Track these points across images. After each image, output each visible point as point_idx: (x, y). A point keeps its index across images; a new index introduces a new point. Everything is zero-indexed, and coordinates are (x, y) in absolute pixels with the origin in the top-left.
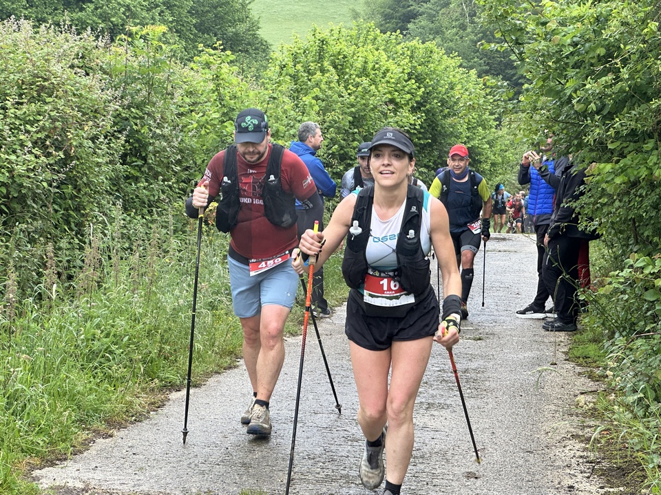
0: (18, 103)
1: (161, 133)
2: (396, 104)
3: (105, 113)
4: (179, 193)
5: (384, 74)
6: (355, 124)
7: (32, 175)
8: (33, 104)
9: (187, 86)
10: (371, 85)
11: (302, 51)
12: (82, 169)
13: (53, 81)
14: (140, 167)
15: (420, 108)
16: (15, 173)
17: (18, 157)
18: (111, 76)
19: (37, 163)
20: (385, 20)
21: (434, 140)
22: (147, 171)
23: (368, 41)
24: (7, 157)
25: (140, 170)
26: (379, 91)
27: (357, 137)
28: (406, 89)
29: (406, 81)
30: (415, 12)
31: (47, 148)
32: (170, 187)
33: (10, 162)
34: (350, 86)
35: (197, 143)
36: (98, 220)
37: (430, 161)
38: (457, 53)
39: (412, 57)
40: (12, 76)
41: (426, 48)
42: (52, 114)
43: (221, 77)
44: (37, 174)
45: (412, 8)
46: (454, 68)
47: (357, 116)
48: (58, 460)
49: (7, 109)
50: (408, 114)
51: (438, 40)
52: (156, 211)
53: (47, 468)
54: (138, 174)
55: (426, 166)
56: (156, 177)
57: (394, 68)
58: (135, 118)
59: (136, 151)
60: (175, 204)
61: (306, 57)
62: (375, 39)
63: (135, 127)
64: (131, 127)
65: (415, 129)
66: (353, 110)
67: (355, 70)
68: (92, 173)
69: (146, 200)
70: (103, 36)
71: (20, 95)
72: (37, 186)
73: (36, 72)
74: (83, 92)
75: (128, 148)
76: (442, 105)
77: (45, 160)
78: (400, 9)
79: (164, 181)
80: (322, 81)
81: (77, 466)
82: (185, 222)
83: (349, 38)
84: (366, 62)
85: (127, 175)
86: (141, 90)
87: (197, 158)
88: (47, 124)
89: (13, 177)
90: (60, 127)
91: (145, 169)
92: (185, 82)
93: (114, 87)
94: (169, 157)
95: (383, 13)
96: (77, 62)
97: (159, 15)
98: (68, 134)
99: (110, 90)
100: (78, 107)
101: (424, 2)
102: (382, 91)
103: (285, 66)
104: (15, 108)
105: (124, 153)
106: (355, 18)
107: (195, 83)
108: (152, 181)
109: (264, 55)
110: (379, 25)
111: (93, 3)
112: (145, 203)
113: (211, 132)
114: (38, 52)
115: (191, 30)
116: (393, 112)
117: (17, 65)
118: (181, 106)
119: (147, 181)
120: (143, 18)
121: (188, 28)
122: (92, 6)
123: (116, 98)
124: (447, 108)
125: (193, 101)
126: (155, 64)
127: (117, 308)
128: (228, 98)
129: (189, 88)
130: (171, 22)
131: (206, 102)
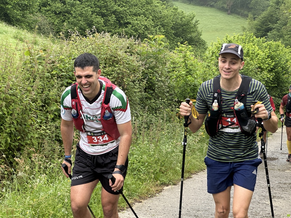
0: (104, 67)
1: (161, 79)
2: (262, 69)
3: (138, 71)
4: (168, 105)
5: (257, 56)
8: (110, 68)
9: (172, 60)
10: (250, 60)
12: (129, 94)
13: (119, 58)
14: (152, 94)
15: (272, 71)
18: (141, 56)
21: (278, 85)
23: (250, 41)
26: (254, 63)
28: (267, 62)
29: (266, 59)
30: (271, 28)
32: (164, 102)
35: (175, 84)
36: (134, 115)
37: (276, 94)
38: (290, 46)
39: (270, 48)
41: (276, 44)
42: (118, 71)
43: (187, 56)
45: (269, 26)
46: (289, 53)
47: (244, 74)
48: (121, 210)
50: (267, 73)
51: (281, 40)
52: (158, 112)
54: (151, 97)
55: (274, 96)
56: (158, 98)
57: (261, 53)
58: (150, 73)
59: (150, 87)
60: (166, 109)
62: (253, 40)
63: (150, 77)
65: (270, 80)
66: (242, 71)
68: (133, 96)
69: (154, 108)
70: (138, 39)
71: (105, 64)
73: (112, 54)
74: (130, 63)
75: (147, 86)
76: (283, 69)
78: (264, 26)
82: (170, 117)
83: (242, 40)
84: (248, 50)
85: (146, 97)
86: (153, 61)
87: (176, 90)
88: (116, 75)
90: (121, 76)
91: (154, 94)
92: (171, 58)
93: (142, 60)
94: (164, 90)
95: (256, 28)
96: (128, 50)
97: (159, 29)
98: (124, 79)
99: (140, 62)
100: (128, 68)
101: (275, 23)
102: (256, 63)
103: (214, 53)
104: (103, 69)
105: (145, 88)
106: (244, 30)
107: (175, 59)
108: (157, 100)
109: (203, 46)
110: (255, 34)
111: (131, 24)
112: (153, 109)
113: (182, 80)
114: (113, 46)
115: (172, 35)
116: (260, 72)
117: (104, 51)
118: (169, 69)
119: (155, 99)
120: (152, 30)
121: (171, 35)
122: (131, 26)
123: (143, 65)
124: (285, 71)
125: (174, 66)
126: (159, 51)
127: (143, 151)
128: (189, 65)
129: (173, 61)
130: (164, 32)
131: (179, 67)
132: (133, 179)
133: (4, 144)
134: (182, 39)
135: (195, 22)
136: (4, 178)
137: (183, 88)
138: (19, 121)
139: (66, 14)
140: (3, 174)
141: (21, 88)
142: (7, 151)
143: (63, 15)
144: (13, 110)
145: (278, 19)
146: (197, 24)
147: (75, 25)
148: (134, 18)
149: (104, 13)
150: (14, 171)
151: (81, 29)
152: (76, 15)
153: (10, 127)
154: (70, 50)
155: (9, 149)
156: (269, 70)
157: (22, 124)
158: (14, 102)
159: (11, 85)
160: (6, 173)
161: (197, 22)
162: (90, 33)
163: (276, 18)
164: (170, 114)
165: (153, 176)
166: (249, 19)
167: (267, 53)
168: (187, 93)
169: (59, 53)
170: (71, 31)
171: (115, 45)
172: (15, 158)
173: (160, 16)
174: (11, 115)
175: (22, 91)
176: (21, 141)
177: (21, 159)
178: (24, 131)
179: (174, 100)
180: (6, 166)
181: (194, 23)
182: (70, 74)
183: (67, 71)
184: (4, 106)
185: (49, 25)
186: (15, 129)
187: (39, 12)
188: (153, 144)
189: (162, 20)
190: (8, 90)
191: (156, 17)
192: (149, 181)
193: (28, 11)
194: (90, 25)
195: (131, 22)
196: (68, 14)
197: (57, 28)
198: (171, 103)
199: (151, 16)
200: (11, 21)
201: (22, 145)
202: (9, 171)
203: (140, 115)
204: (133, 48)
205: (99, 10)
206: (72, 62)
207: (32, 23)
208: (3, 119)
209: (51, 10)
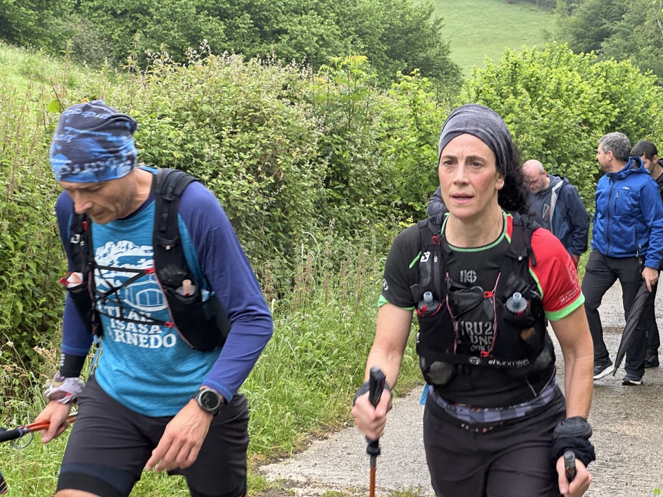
0: (232, 133)
1: (361, 157)
2: (591, 125)
3: (309, 140)
4: (379, 215)
5: (578, 95)
6: (548, 145)
7: (246, 199)
8: (246, 134)
9: (385, 112)
10: (565, 107)
11: (494, 75)
12: (289, 192)
13: (264, 111)
14: (342, 190)
15: (614, 128)
16: (231, 198)
17: (233, 182)
18: (314, 105)
19: (250, 188)
20: (578, 39)
22: (349, 194)
23: (562, 63)
24: (224, 183)
25: (342, 193)
26: (573, 113)
27: (550, 158)
28: (601, 110)
29: (600, 101)
30: (608, 30)
31: (259, 174)
32: (370, 209)
33: (226, 188)
34: (544, 109)
35: (396, 166)
36: (304, 241)
38: (652, 71)
39: (606, 77)
40: (227, 108)
41: (621, 68)
42: (264, 141)
43: (418, 103)
44: (250, 198)
45: (605, 26)
46: (649, 86)
47: (550, 138)
48: (281, 457)
49: (222, 138)
51: (633, 57)
52: (359, 232)
53: (272, 464)
54: (340, 197)
56: (357, 200)
57: (588, 88)
58: (337, 143)
59: (338, 175)
60: (376, 225)
61: (499, 80)
62: (568, 60)
63: (336, 152)
64: (334, 152)
66: (546, 131)
67: (548, 92)
68: (299, 197)
69: (348, 222)
70: (306, 68)
71: (234, 126)
72: (250, 210)
73: (248, 103)
74: (290, 121)
75: (331, 173)
76: (637, 124)
77: (257, 185)
78: (593, 28)
79: (364, 203)
80: (514, 104)
81: (298, 463)
82: (386, 242)
83: (541, 59)
85: (330, 198)
86: (342, 117)
87: (396, 181)
88: (259, 151)
89: (228, 201)
90: (271, 153)
91: (347, 192)
92: (382, 108)
93: (317, 114)
94: (369, 181)
95: (575, 32)
96: (285, 93)
97: (352, 43)
98: (278, 160)
99: (314, 118)
100: (286, 134)
101: (618, 20)
102: (576, 112)
103: (481, 91)
104: (230, 137)
105: (327, 177)
106: (546, 38)
107: (392, 109)
108: (353, 204)
109: (454, 79)
110: (572, 46)
111: (288, 33)
112: (347, 224)
113: (408, 156)
114: (250, 85)
115: (382, 56)
116: (587, 133)
117: (231, 97)
118: (379, 132)
119: (348, 203)
120: (336, 47)
121: (380, 55)
122: (287, 37)
123: (319, 125)
124: (642, 127)
125: (390, 126)
126: (355, 92)
127: (327, 322)
128: (425, 122)
129: (387, 114)
130: (363, 50)
131: (403, 127)
132: (306, 386)
133: (9, 317)
134: (406, 64)
135: (433, 23)
136: (13, 393)
137: (412, 176)
138: (42, 263)
139: (139, 15)
140: (10, 384)
141: (42, 186)
142: (17, 332)
143: (132, 18)
144: (26, 237)
145: (623, 11)
146: (438, 27)
147: (160, 40)
148: (295, 20)
149: (225, 9)
150: (33, 376)
151: (172, 47)
152: (162, 17)
153: (21, 277)
154: (152, 96)
155: (20, 326)
156: (607, 127)
157: (48, 270)
158: (27, 220)
159: (20, 181)
160: (17, 382)
161: (437, 22)
162: (197, 57)
163: (620, 8)
164: (385, 235)
165: (351, 379)
166: (559, 12)
167: (600, 87)
168: (422, 186)
169: (126, 105)
170: (151, 54)
171: (255, 83)
172: (36, 348)
173: (354, 13)
174: (23, 249)
175: (45, 194)
176: (49, 308)
177: (49, 349)
178: (53, 285)
179: (393, 204)
180: (15, 367)
181: (431, 26)
182: (154, 152)
183: (146, 145)
184: (5, 229)
185: (99, 42)
186: (34, 280)
187: (77, 12)
188: (350, 305)
189: (358, 20)
190: (15, 193)
191: (345, 15)
192: (342, 390)
193: (52, 9)
194: (195, 40)
195: (287, 29)
196: (144, 15)
197: (118, 47)
198: (387, 209)
199: (334, 12)
200: (14, 35)
201: (51, 318)
202: (23, 378)
203: (317, 239)
204: (296, 87)
205: (214, 4)
206: (158, 124)
207: (62, 39)
208: (4, 260)
209: (103, 7)
